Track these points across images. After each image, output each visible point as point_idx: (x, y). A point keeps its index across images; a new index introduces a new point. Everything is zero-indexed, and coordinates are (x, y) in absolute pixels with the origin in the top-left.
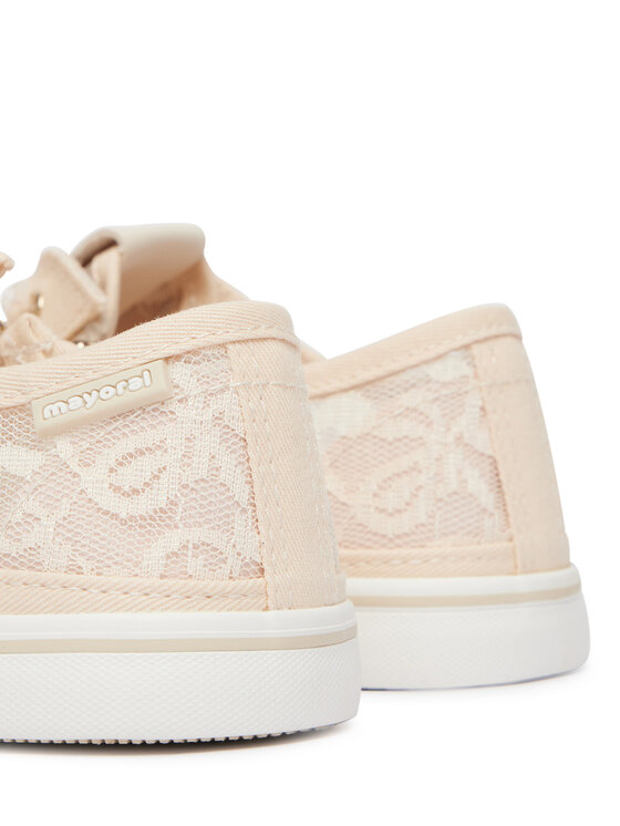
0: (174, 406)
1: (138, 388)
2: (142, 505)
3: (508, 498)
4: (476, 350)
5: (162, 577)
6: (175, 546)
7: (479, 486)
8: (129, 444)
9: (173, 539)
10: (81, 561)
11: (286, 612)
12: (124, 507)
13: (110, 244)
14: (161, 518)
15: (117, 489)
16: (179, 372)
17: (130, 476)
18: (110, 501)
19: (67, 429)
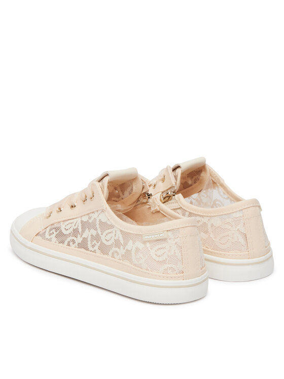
0: (168, 240)
1: (162, 236)
2: (161, 259)
3: (248, 243)
4: (244, 211)
5: (163, 273)
6: (166, 268)
7: (242, 240)
8: (160, 246)
9: (166, 266)
10: (148, 268)
11: (188, 280)
12: (157, 259)
13: (179, 167)
14: (164, 262)
15: (156, 255)
16: (170, 233)
17: (159, 253)
18: (154, 257)
19: (149, 241)
